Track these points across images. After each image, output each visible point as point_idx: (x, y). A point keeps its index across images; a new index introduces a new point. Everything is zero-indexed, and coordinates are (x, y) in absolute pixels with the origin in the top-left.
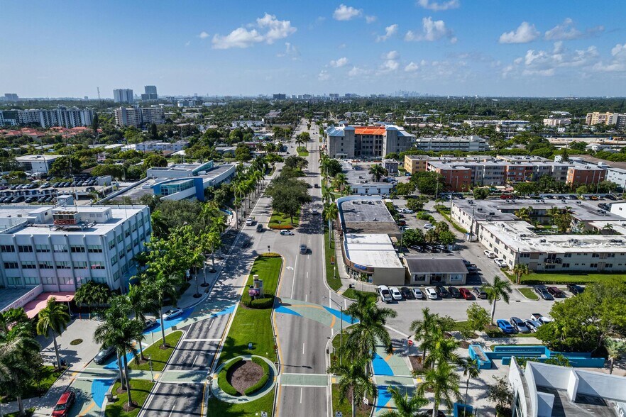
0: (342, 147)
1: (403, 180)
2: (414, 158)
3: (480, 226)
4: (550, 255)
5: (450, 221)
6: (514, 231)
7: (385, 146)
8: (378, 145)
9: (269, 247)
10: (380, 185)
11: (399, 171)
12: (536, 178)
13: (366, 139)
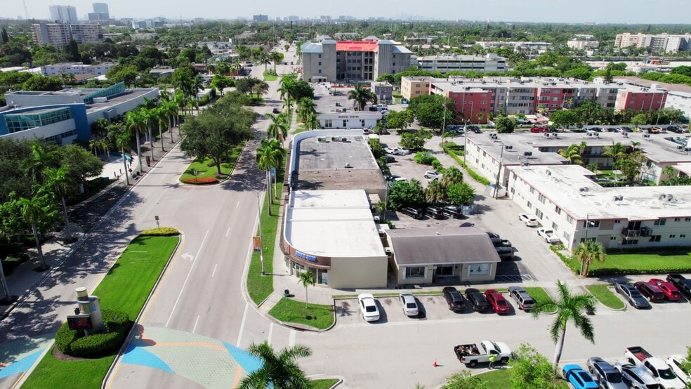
0: (320, 68)
1: (398, 108)
2: (413, 79)
3: (511, 175)
4: (631, 223)
5: (463, 165)
6: (566, 180)
7: (376, 66)
8: (368, 65)
9: (157, 218)
10: (365, 115)
11: (393, 98)
12: (576, 105)
13: (351, 58)
